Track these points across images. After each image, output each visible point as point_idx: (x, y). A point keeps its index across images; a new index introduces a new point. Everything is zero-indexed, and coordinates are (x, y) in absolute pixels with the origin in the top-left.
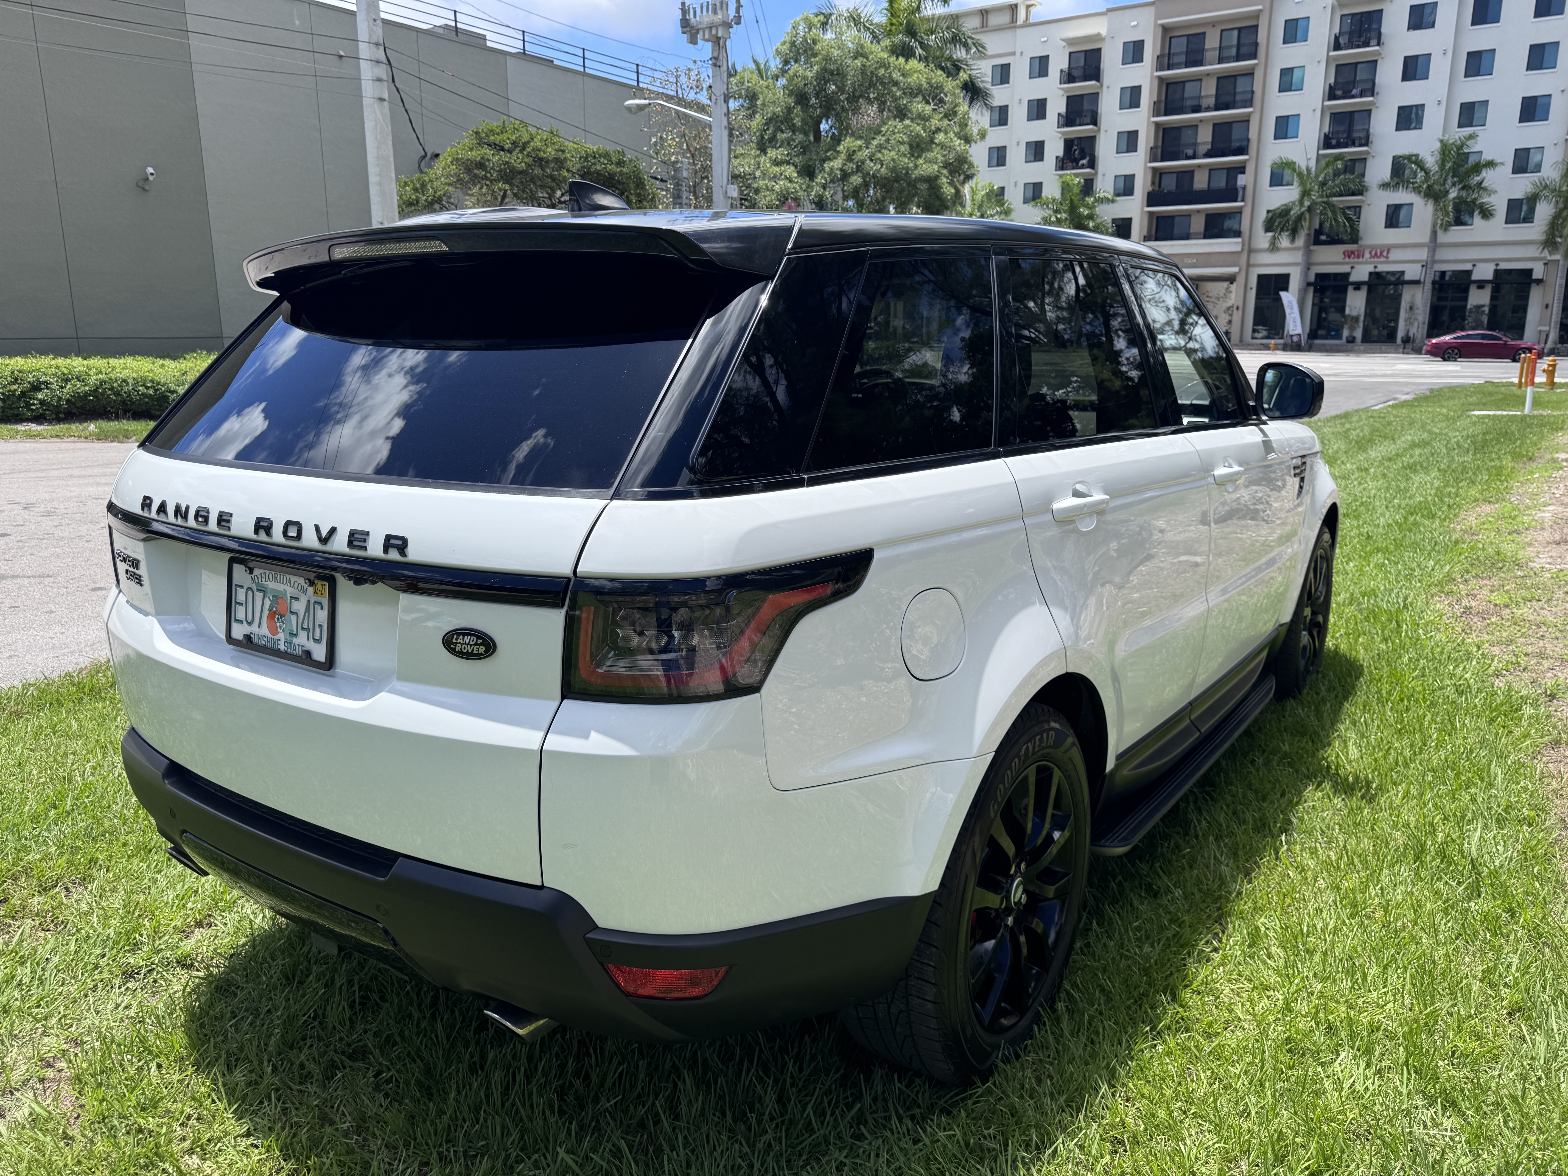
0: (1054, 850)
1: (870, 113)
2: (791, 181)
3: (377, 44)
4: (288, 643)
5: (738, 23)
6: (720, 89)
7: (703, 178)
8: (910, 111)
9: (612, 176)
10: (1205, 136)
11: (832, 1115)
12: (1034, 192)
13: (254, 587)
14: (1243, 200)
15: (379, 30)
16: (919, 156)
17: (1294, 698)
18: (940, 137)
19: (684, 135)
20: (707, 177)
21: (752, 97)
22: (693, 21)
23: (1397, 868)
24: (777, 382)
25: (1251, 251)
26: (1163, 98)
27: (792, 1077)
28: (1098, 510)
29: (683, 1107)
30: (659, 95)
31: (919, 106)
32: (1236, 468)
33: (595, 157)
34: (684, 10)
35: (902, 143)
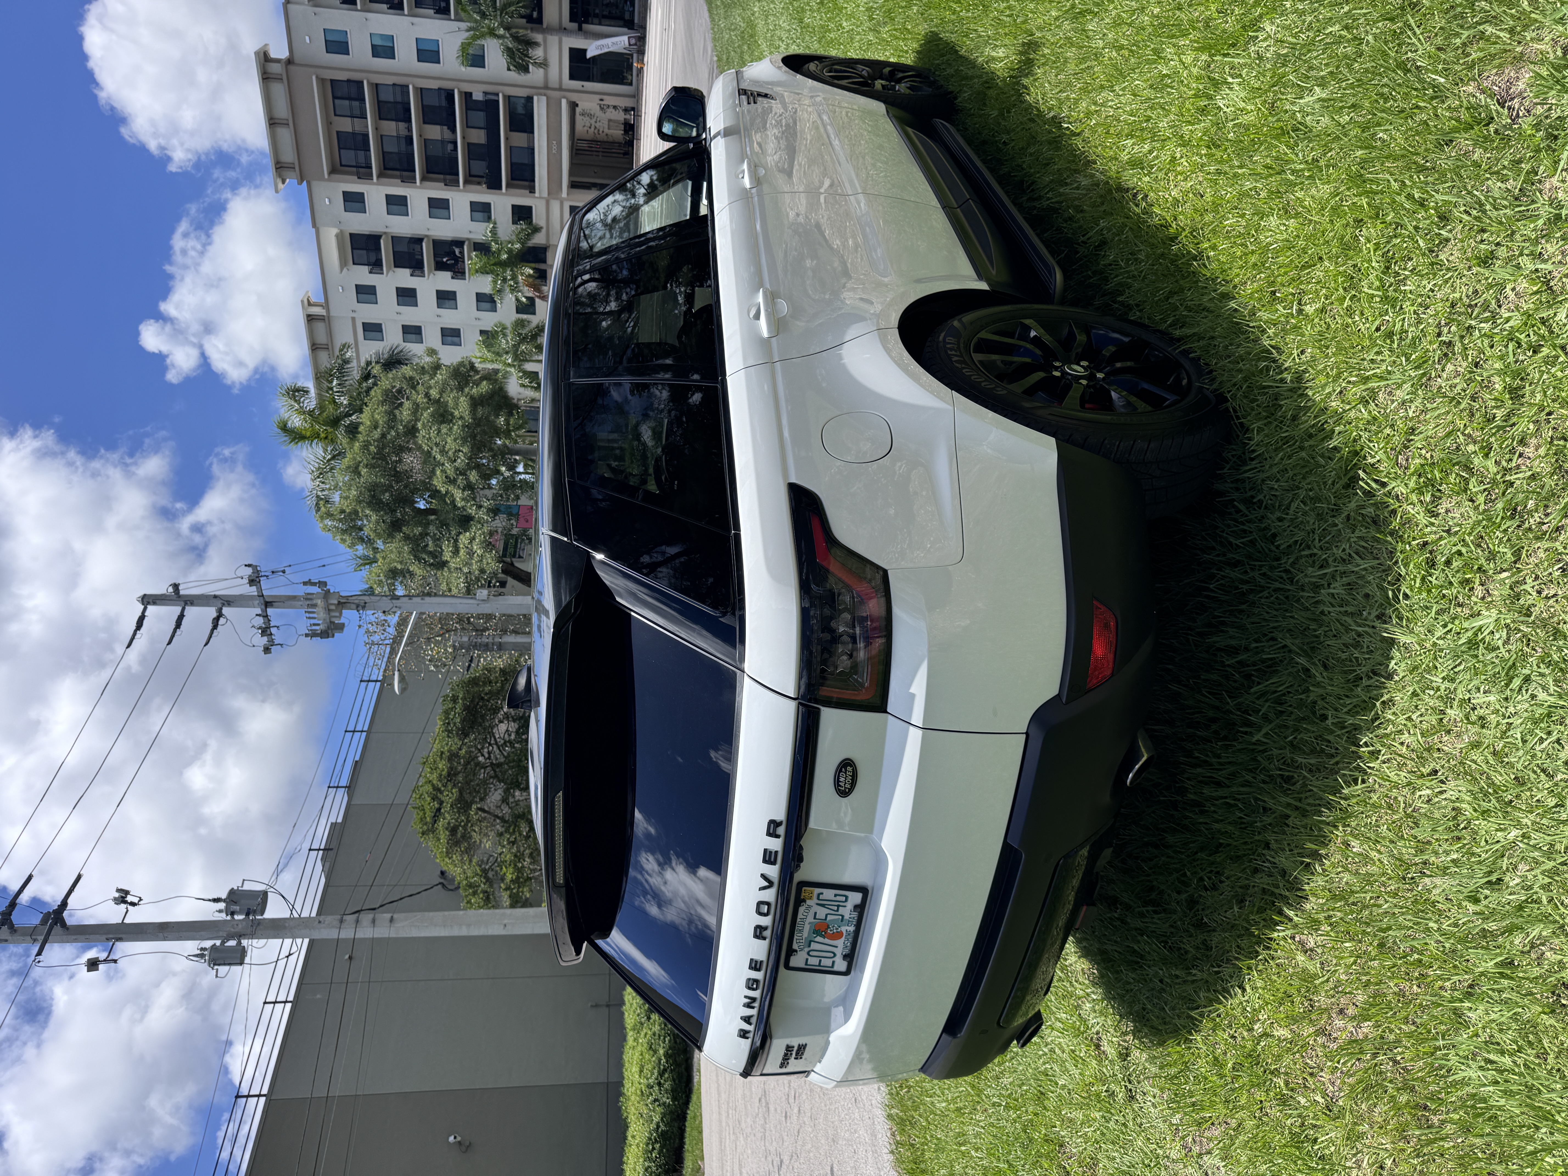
0: (1047, 338)
1: (411, 461)
2: (474, 538)
3: (341, 921)
4: (849, 923)
5: (325, 584)
6: (386, 603)
7: (469, 622)
8: (409, 422)
9: (466, 708)
10: (435, 132)
11: (1243, 524)
12: (486, 301)
13: (807, 950)
14: (497, 95)
15: (329, 919)
16: (452, 414)
17: (956, 98)
18: (434, 393)
19: (429, 639)
20: (468, 619)
21: (393, 574)
22: (322, 627)
23: (1091, 33)
24: (664, 553)
25: (546, 87)
26: (398, 173)
27: (1218, 555)
28: (772, 298)
29: (1233, 642)
30: (390, 660)
31: (405, 413)
32: (745, 166)
33: (449, 724)
34: (312, 635)
35: (439, 431)
